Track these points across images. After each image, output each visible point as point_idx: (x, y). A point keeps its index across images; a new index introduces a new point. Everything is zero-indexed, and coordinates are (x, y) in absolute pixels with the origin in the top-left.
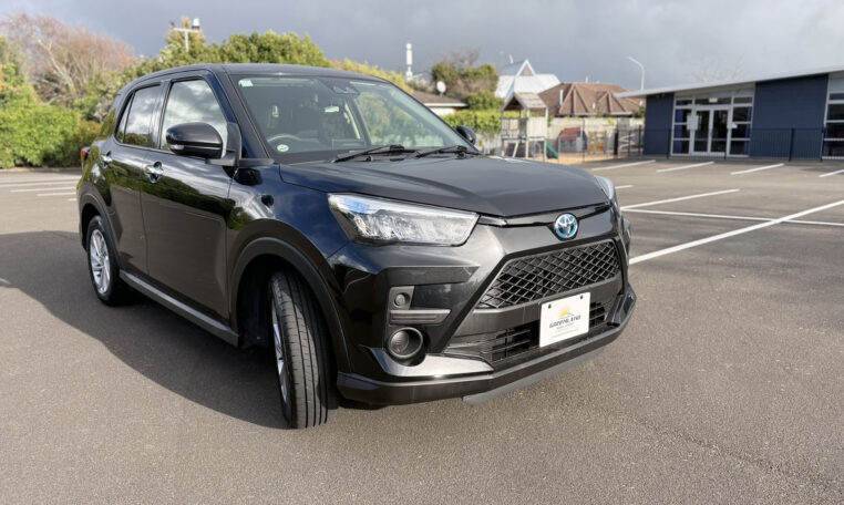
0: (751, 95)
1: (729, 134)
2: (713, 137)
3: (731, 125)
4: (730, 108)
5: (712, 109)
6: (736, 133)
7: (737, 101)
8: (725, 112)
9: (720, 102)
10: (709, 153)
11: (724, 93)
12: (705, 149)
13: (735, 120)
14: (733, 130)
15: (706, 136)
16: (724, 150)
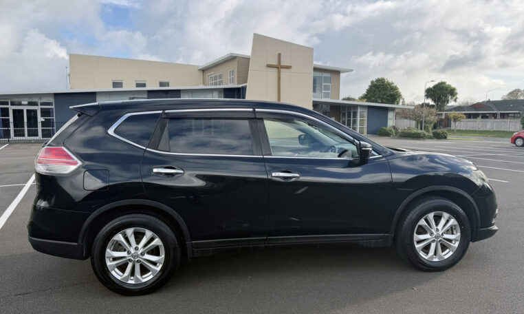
0: (52, 100)
1: (39, 125)
2: (28, 127)
3: (40, 119)
4: (38, 108)
5: (25, 109)
6: (43, 124)
7: (42, 104)
8: (35, 111)
9: (30, 104)
10: (26, 137)
11: (32, 98)
12: (24, 136)
13: (42, 116)
14: (42, 122)
15: (23, 127)
16: (37, 135)
